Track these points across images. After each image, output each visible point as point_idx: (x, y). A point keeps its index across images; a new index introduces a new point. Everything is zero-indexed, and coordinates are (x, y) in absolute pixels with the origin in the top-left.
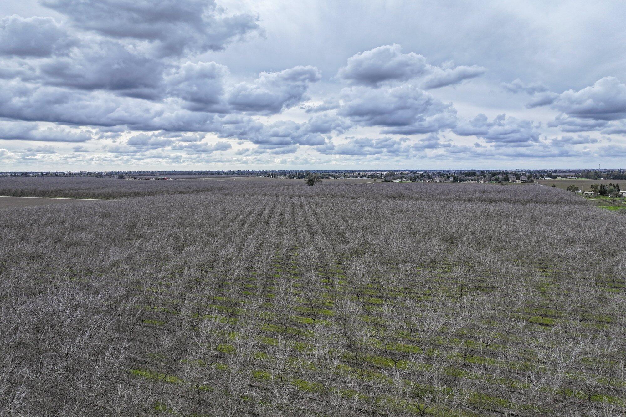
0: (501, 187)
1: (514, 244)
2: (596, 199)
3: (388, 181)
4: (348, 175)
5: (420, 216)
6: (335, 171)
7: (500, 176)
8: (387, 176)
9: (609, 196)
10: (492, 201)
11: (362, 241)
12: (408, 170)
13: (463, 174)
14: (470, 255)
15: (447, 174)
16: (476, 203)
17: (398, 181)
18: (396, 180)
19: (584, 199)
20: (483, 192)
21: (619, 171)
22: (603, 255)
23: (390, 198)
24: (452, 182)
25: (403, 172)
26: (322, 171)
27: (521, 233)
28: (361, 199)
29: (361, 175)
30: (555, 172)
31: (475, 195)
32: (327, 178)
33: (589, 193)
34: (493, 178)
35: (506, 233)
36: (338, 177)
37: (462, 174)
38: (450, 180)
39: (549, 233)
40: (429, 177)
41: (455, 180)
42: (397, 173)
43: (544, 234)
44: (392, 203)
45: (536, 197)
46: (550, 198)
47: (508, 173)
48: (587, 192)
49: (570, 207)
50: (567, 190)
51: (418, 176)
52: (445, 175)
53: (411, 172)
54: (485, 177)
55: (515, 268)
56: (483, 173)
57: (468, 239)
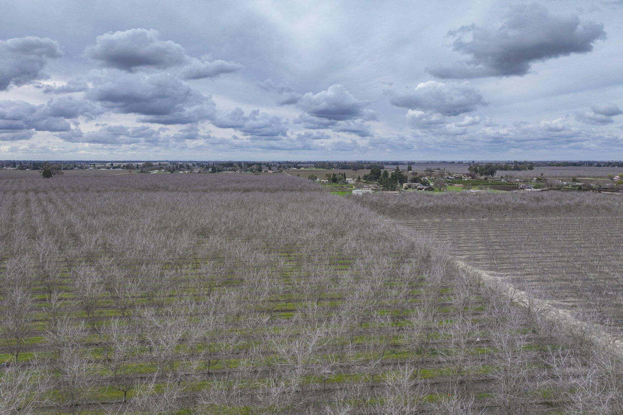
0: (255, 177)
1: (263, 232)
2: (330, 186)
3: (144, 172)
4: (99, 166)
5: (173, 209)
6: (84, 162)
7: (255, 167)
8: (144, 166)
9: (338, 183)
10: (246, 191)
11: (100, 242)
12: (167, 161)
13: (222, 165)
14: (220, 247)
15: (207, 165)
16: (231, 193)
17: (155, 172)
18: (154, 171)
19: (321, 186)
20: (238, 182)
21: (345, 163)
22: (335, 236)
23: (144, 190)
24: (211, 173)
25: (162, 163)
26: (67, 162)
27: (269, 221)
28: (109, 193)
29: (114, 165)
30: (300, 163)
31: (230, 185)
32: (72, 169)
33: (325, 181)
34: (249, 169)
35: (257, 221)
36: (86, 168)
37: (220, 165)
38: (209, 170)
39: (293, 219)
40: (188, 168)
41: (214, 171)
42: (156, 164)
43: (289, 220)
44: (144, 196)
45: (284, 186)
46: (295, 186)
47: (262, 164)
48: (323, 180)
49: (310, 194)
50: (309, 179)
51: (177, 167)
52: (204, 165)
53: (171, 163)
54: (241, 167)
55: (263, 258)
56: (239, 164)
57: (220, 230)
